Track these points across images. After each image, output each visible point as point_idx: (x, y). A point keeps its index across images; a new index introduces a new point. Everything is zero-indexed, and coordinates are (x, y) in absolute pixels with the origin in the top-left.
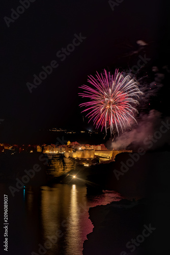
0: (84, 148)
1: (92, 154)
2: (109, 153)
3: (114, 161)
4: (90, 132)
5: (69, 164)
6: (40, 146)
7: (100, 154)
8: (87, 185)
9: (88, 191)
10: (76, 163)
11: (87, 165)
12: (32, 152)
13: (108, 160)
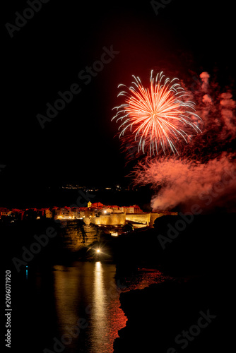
0: (110, 211)
1: (122, 219)
2: (145, 217)
3: (153, 227)
4: (118, 188)
6: (51, 210)
7: (133, 219)
10: (100, 231)
11: (115, 235)
12: (39, 218)
13: (145, 226)
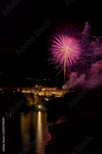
0: (45, 89)
1: (50, 93)
2: (60, 93)
3: (64, 97)
4: (49, 80)
5: (36, 99)
6: (19, 88)
7: (55, 93)
8: (47, 112)
9: (48, 116)
10: (41, 98)
11: (47, 100)
12: (14, 91)
13: (60, 96)
